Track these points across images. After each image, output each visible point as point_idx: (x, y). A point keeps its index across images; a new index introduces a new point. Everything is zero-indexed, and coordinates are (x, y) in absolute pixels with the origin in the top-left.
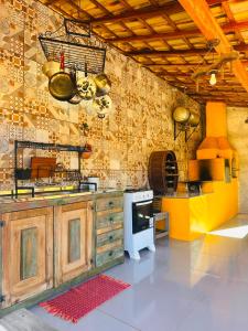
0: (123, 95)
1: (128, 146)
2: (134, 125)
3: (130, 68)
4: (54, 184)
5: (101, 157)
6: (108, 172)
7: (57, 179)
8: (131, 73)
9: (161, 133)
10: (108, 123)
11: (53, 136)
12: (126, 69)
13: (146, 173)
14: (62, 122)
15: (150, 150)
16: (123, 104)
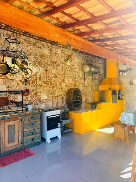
0: (49, 63)
1: (53, 87)
2: (56, 77)
3: (53, 49)
4: (9, 108)
5: (36, 94)
6: (40, 101)
7: (11, 106)
8: (54, 52)
9: (75, 79)
10: (40, 78)
11: (8, 87)
12: (51, 50)
13: (64, 100)
14: (13, 80)
15: (67, 88)
16: (50, 67)
